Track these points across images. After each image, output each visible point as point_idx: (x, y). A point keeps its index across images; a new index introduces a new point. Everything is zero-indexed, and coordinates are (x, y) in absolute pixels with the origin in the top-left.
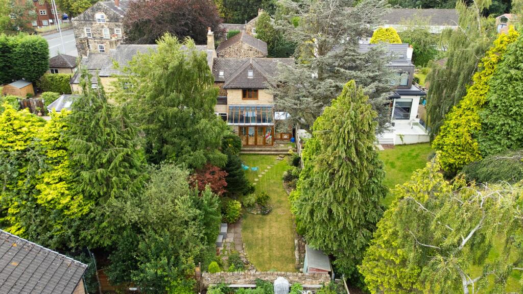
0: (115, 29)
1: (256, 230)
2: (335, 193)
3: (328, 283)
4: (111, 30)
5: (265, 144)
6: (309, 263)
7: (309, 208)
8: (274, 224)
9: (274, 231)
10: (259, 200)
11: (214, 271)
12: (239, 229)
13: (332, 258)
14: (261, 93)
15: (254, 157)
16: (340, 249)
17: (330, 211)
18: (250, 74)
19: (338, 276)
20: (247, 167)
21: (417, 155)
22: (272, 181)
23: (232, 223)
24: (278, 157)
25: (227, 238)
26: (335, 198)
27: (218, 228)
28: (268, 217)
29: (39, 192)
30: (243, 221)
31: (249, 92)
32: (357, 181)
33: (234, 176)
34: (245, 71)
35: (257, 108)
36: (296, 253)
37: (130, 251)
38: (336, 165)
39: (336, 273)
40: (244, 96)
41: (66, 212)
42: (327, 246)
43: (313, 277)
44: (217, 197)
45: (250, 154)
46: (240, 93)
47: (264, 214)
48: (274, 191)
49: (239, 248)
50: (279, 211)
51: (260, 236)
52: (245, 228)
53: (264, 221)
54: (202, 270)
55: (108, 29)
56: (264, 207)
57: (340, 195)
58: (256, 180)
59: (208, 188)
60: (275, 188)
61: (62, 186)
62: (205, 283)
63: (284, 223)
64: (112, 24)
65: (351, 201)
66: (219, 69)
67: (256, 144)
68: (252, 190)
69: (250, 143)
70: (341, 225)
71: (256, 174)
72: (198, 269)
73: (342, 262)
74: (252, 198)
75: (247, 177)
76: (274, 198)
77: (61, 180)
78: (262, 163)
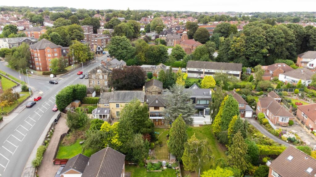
0: (104, 76)
1: (158, 151)
2: (176, 141)
3: (175, 163)
4: (103, 76)
5: (161, 125)
6: (171, 158)
7: (170, 145)
8: (163, 149)
9: (163, 151)
10: (159, 143)
11: (149, 159)
12: (154, 151)
13: (176, 157)
14: (160, 108)
15: (158, 129)
16: (178, 154)
17: (175, 145)
18: (157, 102)
19: (177, 161)
20: (156, 133)
21: (209, 129)
22: (163, 137)
23: (152, 149)
24: (165, 129)
25: (151, 153)
26: (176, 142)
27: (149, 150)
28: (162, 148)
29: (111, 141)
30: (155, 149)
31: (156, 108)
32: (180, 139)
33: (153, 136)
34: (155, 101)
35: (159, 113)
36: (169, 157)
37: (131, 154)
38: (176, 135)
39: (177, 160)
40: (155, 109)
41: (117, 145)
42: (175, 154)
43: (172, 161)
44: (149, 142)
45: (157, 128)
46: (153, 108)
47: (161, 147)
48: (164, 140)
49: (154, 155)
50: (165, 146)
51: (159, 152)
52: (155, 151)
53: (161, 148)
54: (146, 159)
55: (102, 76)
56: (161, 144)
57: (177, 142)
58: (159, 137)
59: (147, 139)
60: (164, 139)
61: (117, 140)
62: (147, 162)
63: (166, 149)
64: (104, 74)
65: (179, 143)
66: (147, 99)
67: (158, 125)
68: (157, 140)
69: (157, 124)
70: (177, 149)
71: (158, 135)
72: (145, 159)
73: (178, 158)
74: (157, 142)
75: (156, 136)
76: (164, 142)
77: (116, 138)
78: (161, 131)
